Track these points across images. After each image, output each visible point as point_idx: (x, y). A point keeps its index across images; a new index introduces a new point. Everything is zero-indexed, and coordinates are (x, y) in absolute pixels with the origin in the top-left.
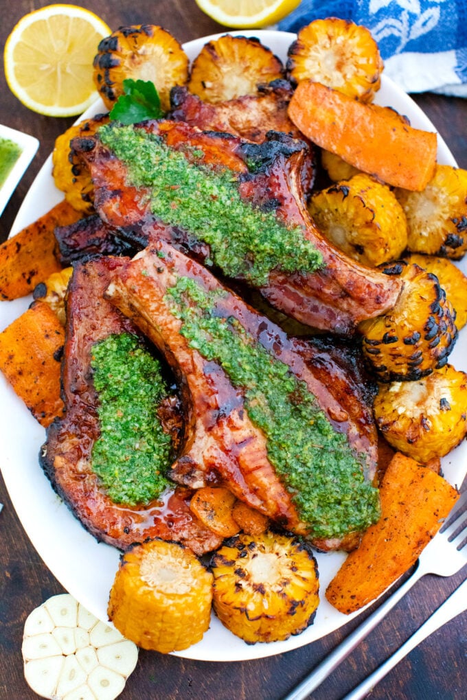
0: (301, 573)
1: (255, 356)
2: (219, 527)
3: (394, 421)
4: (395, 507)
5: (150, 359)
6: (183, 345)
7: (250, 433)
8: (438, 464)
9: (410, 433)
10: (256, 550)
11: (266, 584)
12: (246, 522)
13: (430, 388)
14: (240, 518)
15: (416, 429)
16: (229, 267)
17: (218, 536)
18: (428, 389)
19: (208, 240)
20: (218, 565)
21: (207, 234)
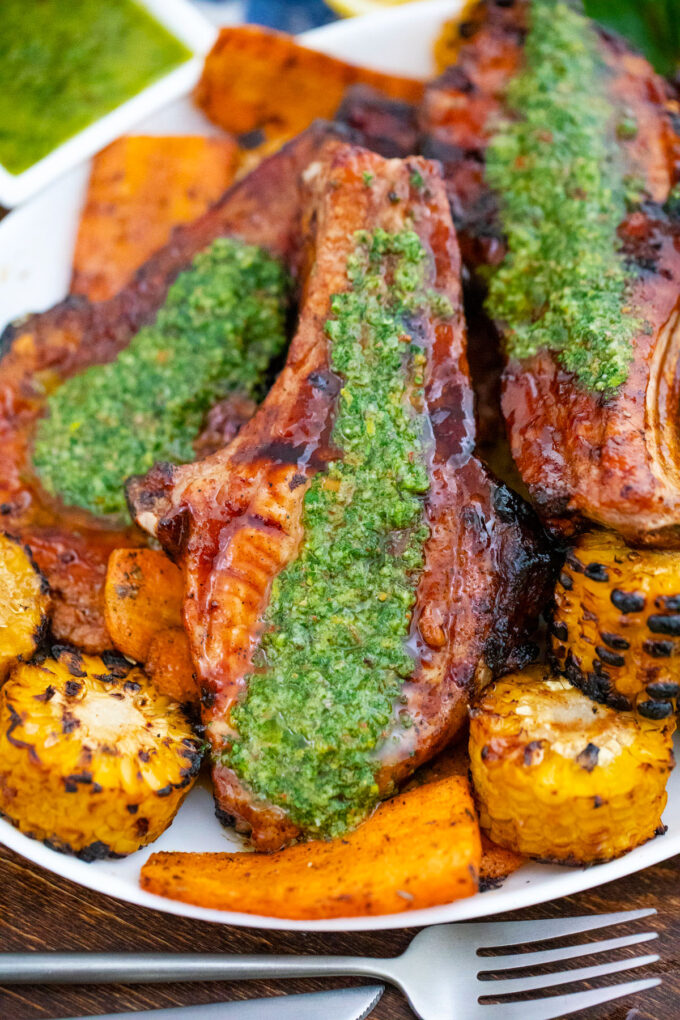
0: (147, 771)
1: (399, 426)
2: (119, 618)
3: (498, 715)
4: (375, 838)
5: (274, 323)
6: (319, 318)
7: (282, 518)
8: (509, 868)
9: (497, 744)
10: (129, 694)
11: (85, 728)
12: (163, 658)
13: (601, 726)
14: (160, 644)
15: (513, 746)
16: (501, 299)
17: (107, 635)
18: (595, 723)
19: (512, 242)
20: (60, 660)
21: (521, 232)
